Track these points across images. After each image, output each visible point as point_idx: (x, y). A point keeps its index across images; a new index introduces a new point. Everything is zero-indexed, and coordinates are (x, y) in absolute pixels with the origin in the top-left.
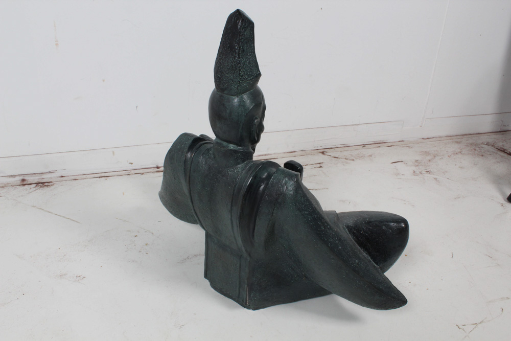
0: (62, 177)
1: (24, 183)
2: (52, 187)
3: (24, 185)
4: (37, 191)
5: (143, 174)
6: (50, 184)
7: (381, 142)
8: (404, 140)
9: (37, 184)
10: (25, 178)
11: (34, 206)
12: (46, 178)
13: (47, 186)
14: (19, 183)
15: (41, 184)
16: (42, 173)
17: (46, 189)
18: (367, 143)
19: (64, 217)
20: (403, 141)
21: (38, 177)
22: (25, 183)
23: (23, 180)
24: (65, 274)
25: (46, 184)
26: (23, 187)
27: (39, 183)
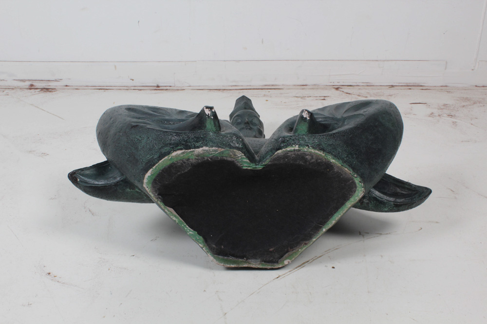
0: (67, 86)
1: (31, 87)
2: (54, 93)
3: (30, 89)
4: (40, 94)
5: (141, 90)
6: (53, 90)
7: (416, 84)
8: (448, 85)
9: (42, 89)
10: (33, 84)
11: (32, 105)
12: (52, 85)
13: (50, 91)
14: (27, 87)
15: (47, 90)
16: (49, 81)
17: (48, 94)
18: (397, 84)
19: (53, 114)
20: (446, 86)
21: (45, 84)
22: (33, 87)
23: (32, 85)
24: (34, 151)
25: (50, 90)
26: (29, 91)
27: (44, 89)
